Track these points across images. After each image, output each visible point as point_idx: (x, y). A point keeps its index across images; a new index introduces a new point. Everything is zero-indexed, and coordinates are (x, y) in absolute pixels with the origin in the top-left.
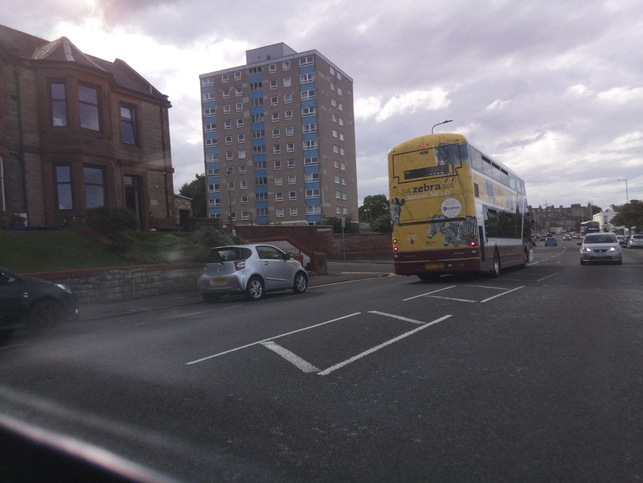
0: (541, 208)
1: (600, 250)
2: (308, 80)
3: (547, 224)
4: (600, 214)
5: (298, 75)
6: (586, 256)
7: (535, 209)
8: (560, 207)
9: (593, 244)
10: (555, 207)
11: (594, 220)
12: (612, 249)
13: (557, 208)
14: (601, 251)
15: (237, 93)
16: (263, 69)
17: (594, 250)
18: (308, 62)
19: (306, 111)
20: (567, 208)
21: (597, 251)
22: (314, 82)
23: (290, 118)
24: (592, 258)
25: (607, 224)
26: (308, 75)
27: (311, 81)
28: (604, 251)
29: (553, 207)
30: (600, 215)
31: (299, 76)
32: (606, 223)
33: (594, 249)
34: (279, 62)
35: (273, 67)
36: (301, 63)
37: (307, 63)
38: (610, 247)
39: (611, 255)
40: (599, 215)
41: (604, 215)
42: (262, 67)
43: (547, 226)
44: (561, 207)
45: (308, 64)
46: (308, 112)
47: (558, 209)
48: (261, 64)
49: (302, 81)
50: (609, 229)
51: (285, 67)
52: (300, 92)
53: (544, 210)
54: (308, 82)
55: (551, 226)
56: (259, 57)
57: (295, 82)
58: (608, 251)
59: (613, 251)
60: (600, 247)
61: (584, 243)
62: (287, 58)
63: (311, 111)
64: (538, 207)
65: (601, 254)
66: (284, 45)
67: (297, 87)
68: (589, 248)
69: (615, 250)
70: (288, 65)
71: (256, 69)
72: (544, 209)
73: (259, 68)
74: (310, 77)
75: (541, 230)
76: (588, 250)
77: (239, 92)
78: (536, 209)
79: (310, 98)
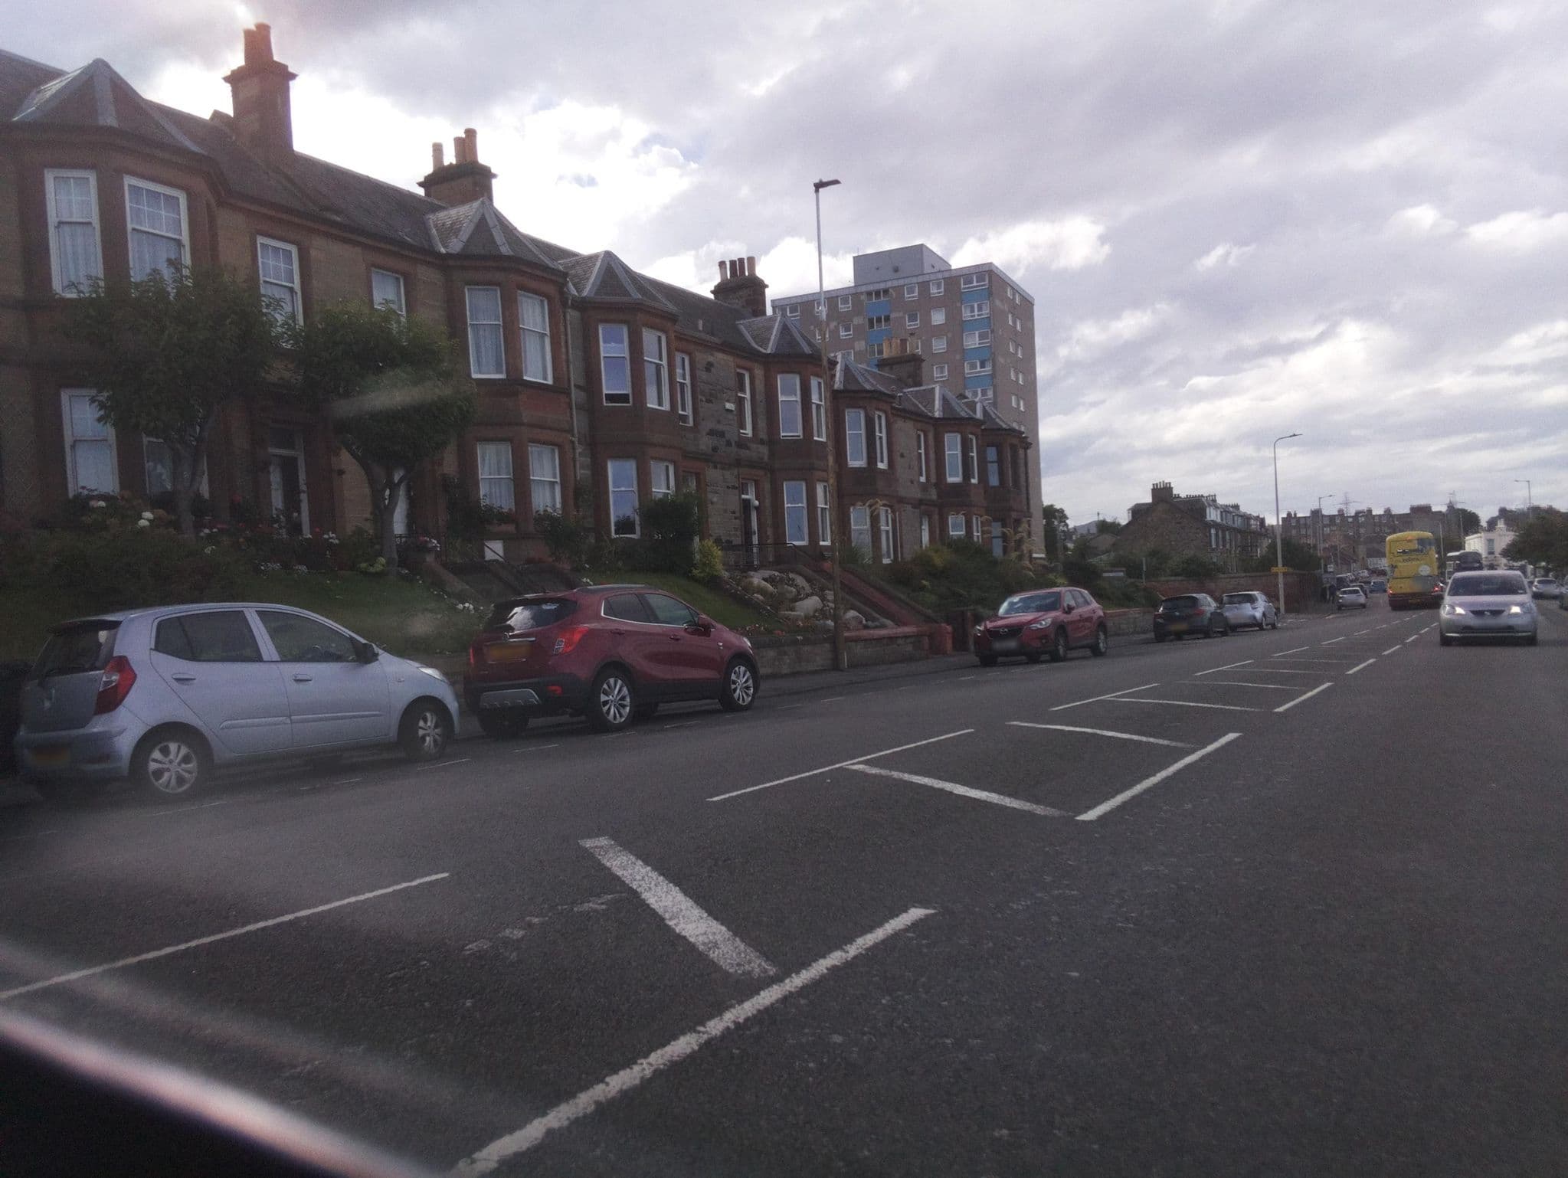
0: (1343, 514)
1: (1487, 611)
2: (976, 313)
3: (1362, 550)
4: (1479, 535)
5: (959, 305)
6: (1453, 626)
7: (1329, 516)
8: (1385, 512)
9: (1470, 597)
10: (1374, 513)
11: (1467, 549)
12: (1516, 609)
13: (1378, 513)
14: (1489, 614)
15: (842, 333)
16: (893, 293)
17: (1473, 612)
18: (977, 282)
19: (973, 366)
20: (1400, 515)
21: (1478, 613)
22: (989, 317)
23: (942, 377)
24: (1467, 628)
25: (1493, 556)
26: (978, 305)
27: (982, 315)
28: (1496, 613)
29: (1370, 511)
30: (1481, 537)
31: (961, 307)
32: (1491, 553)
33: (1472, 609)
34: (924, 282)
35: (911, 291)
36: (965, 284)
37: (975, 284)
38: (1509, 605)
39: (1512, 622)
40: (1478, 537)
41: (1488, 538)
42: (890, 290)
43: (1361, 557)
44: (1388, 511)
45: (977, 286)
46: (976, 368)
47: (1380, 516)
48: (889, 284)
49: (966, 314)
50: (1498, 565)
51: (934, 290)
52: (963, 333)
53: (1350, 520)
54: (976, 317)
55: (1369, 555)
56: (878, 269)
57: (953, 317)
58: (1505, 614)
59: (1516, 615)
60: (1489, 604)
61: (1449, 594)
62: (940, 276)
63: (982, 366)
64: (1337, 513)
65: (1490, 621)
66: (924, 249)
67: (956, 327)
68: (1461, 605)
69: (1521, 610)
70: (939, 287)
71: (880, 292)
72: (1350, 517)
73: (886, 291)
74: (980, 309)
75: (1349, 564)
76: (1459, 610)
77: (846, 332)
78: (1332, 518)
79: (979, 344)
